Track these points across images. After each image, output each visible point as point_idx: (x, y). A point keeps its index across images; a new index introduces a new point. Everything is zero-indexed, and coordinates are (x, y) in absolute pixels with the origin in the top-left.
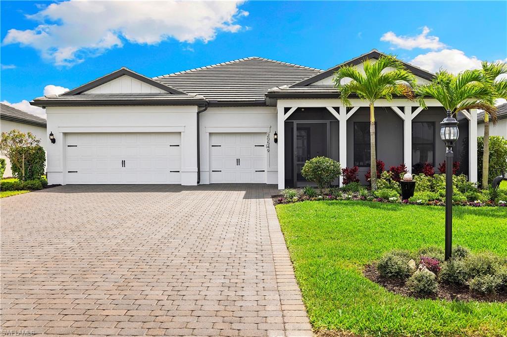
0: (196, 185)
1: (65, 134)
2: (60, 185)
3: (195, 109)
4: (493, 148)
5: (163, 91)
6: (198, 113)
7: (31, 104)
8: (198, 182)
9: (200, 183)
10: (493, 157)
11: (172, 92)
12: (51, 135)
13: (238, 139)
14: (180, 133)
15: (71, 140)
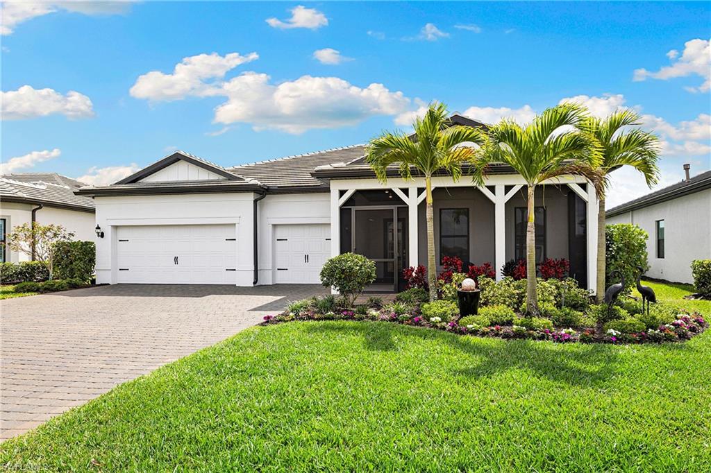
0: (252, 285)
1: (116, 227)
2: (109, 284)
3: (250, 197)
4: (622, 240)
5: (221, 178)
6: (255, 202)
7: (76, 193)
8: (255, 283)
9: (257, 284)
10: (621, 253)
11: (231, 178)
12: (98, 228)
13: (307, 231)
14: (235, 224)
15: (123, 234)
